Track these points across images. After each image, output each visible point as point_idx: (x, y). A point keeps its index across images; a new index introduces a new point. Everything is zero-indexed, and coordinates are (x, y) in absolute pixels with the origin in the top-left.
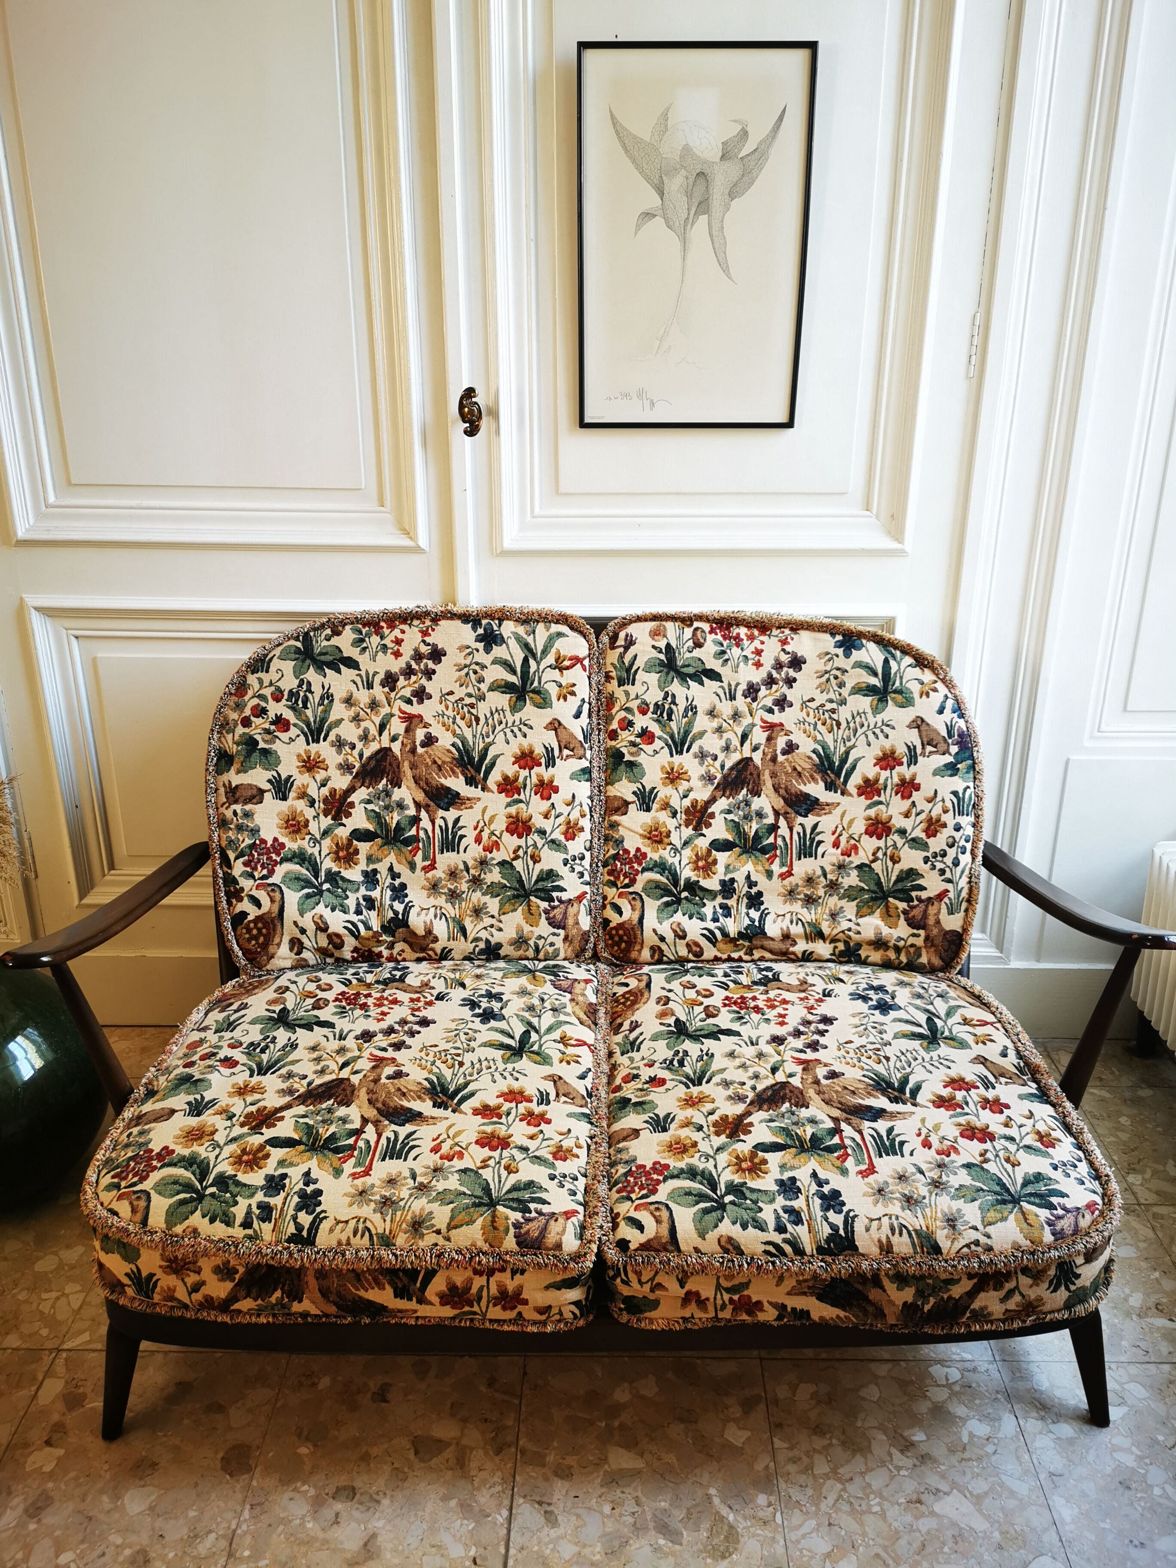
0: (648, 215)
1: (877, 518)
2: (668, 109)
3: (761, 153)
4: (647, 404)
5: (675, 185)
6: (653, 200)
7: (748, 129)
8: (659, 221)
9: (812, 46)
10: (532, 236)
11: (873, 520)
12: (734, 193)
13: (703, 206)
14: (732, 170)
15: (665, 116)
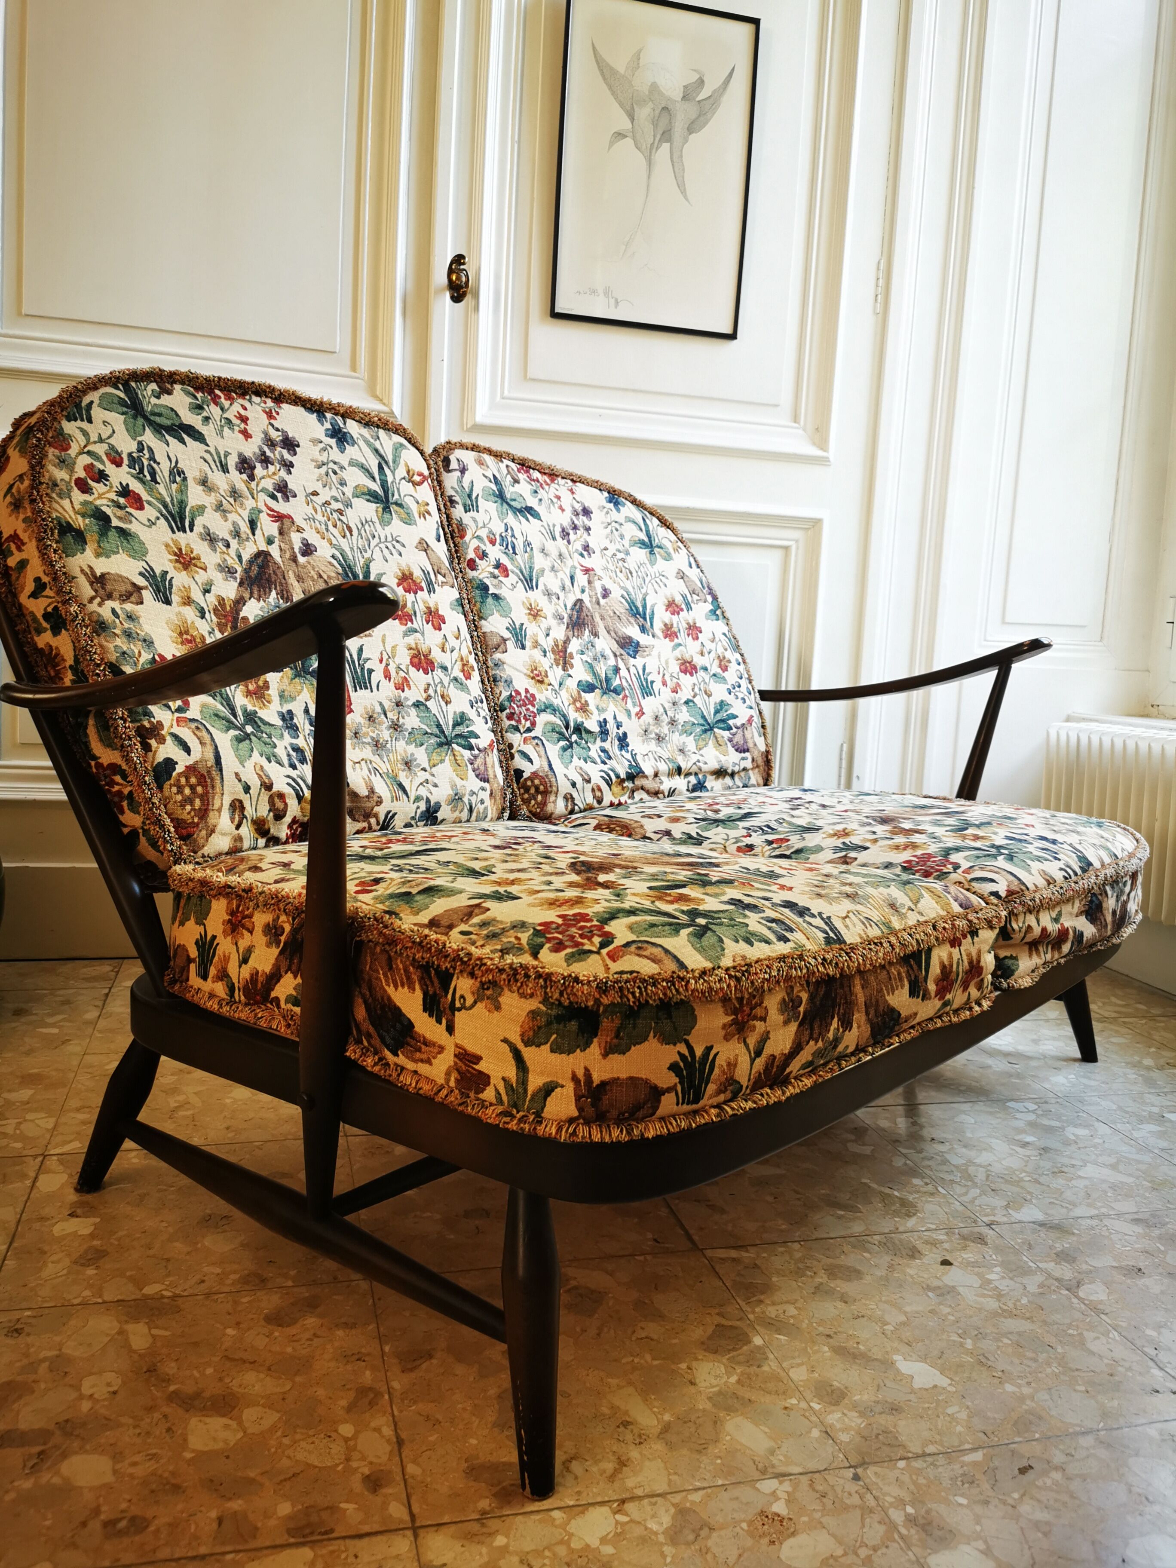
0: (620, 135)
1: (804, 430)
2: (640, 51)
3: (714, 100)
4: (612, 301)
5: (644, 113)
6: (625, 124)
7: (705, 79)
8: (629, 142)
9: (756, 22)
10: (516, 138)
11: (801, 432)
12: (692, 128)
13: (667, 136)
14: (692, 110)
15: (638, 56)
